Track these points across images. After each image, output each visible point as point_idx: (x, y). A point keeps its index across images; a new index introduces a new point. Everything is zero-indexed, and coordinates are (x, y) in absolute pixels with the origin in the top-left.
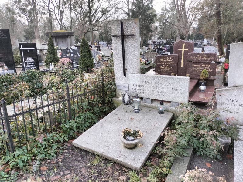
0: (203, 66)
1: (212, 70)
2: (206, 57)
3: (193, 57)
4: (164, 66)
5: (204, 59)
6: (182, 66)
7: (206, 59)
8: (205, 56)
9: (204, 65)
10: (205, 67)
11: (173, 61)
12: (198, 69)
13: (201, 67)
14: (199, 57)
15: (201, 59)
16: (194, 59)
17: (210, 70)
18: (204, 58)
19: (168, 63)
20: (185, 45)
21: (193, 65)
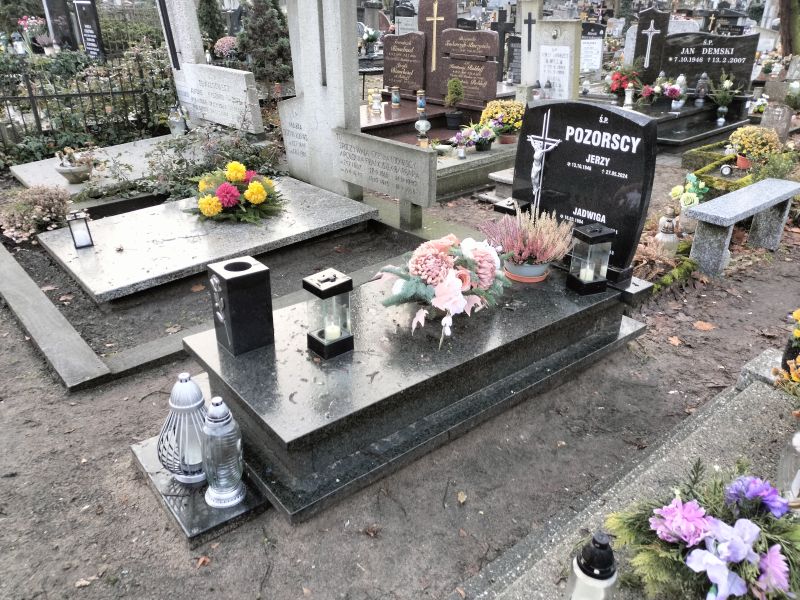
0: (470, 71)
1: (486, 83)
2: (475, 43)
3: (451, 42)
4: (399, 65)
5: (473, 49)
6: (434, 68)
7: (475, 49)
8: (474, 39)
9: (471, 68)
10: (473, 72)
11: (414, 53)
12: (460, 79)
13: (467, 71)
14: (462, 42)
15: (466, 48)
16: (453, 47)
17: (483, 81)
18: (472, 45)
19: (404, 58)
20: (438, 5)
21: (452, 66)
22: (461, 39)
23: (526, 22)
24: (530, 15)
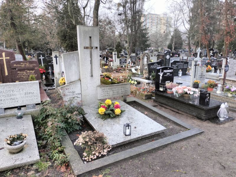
0: (28, 73)
2: (28, 64)
3: (16, 65)
5: (28, 66)
6: (7, 74)
8: (28, 63)
9: (28, 71)
10: (30, 73)
12: (24, 76)
13: (27, 73)
14: (22, 64)
15: (25, 66)
16: (18, 66)
17: (35, 75)
18: (27, 65)
20: (5, 54)
21: (19, 72)
22: (22, 63)
23: (55, 57)
24: (56, 55)
